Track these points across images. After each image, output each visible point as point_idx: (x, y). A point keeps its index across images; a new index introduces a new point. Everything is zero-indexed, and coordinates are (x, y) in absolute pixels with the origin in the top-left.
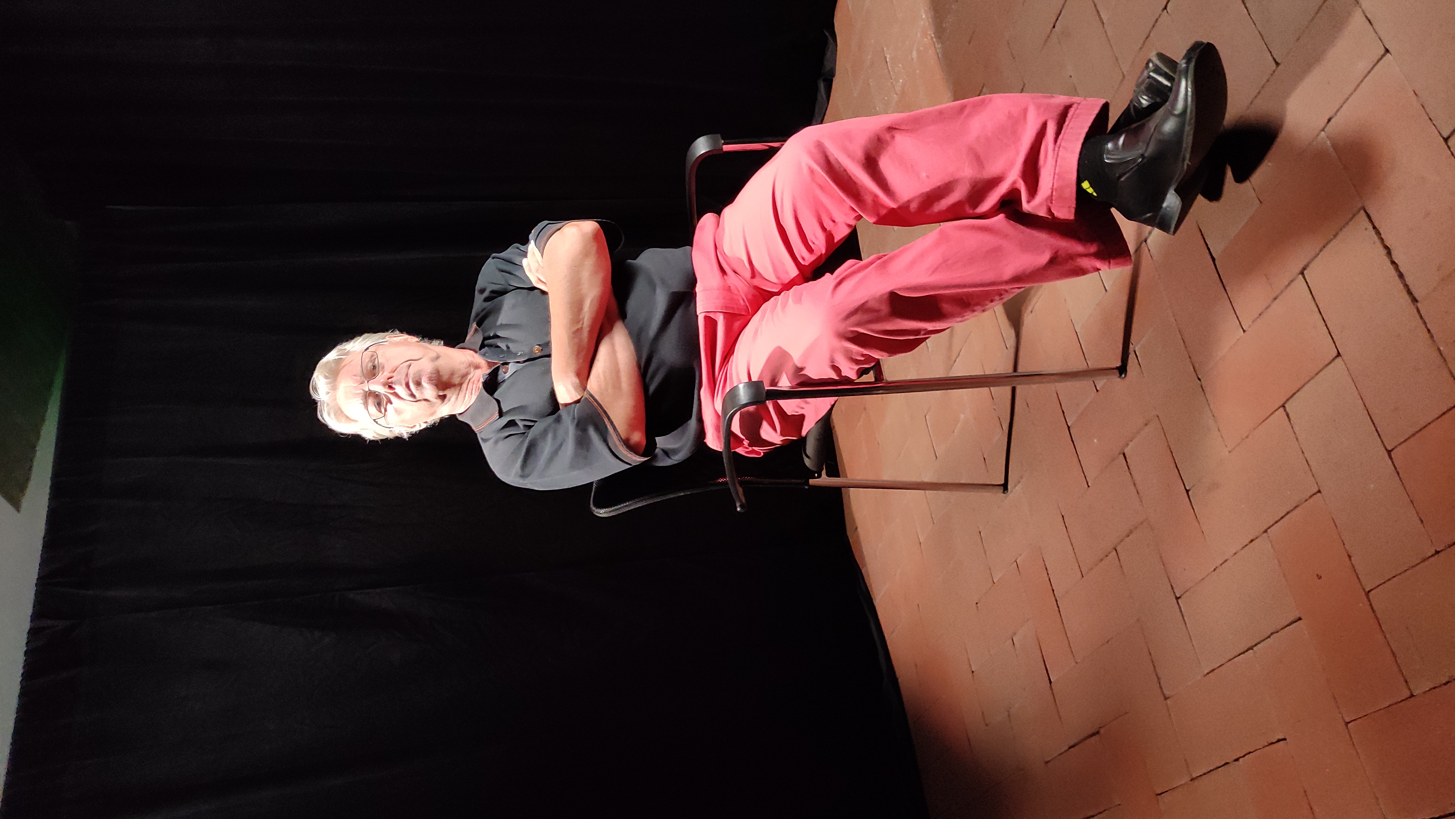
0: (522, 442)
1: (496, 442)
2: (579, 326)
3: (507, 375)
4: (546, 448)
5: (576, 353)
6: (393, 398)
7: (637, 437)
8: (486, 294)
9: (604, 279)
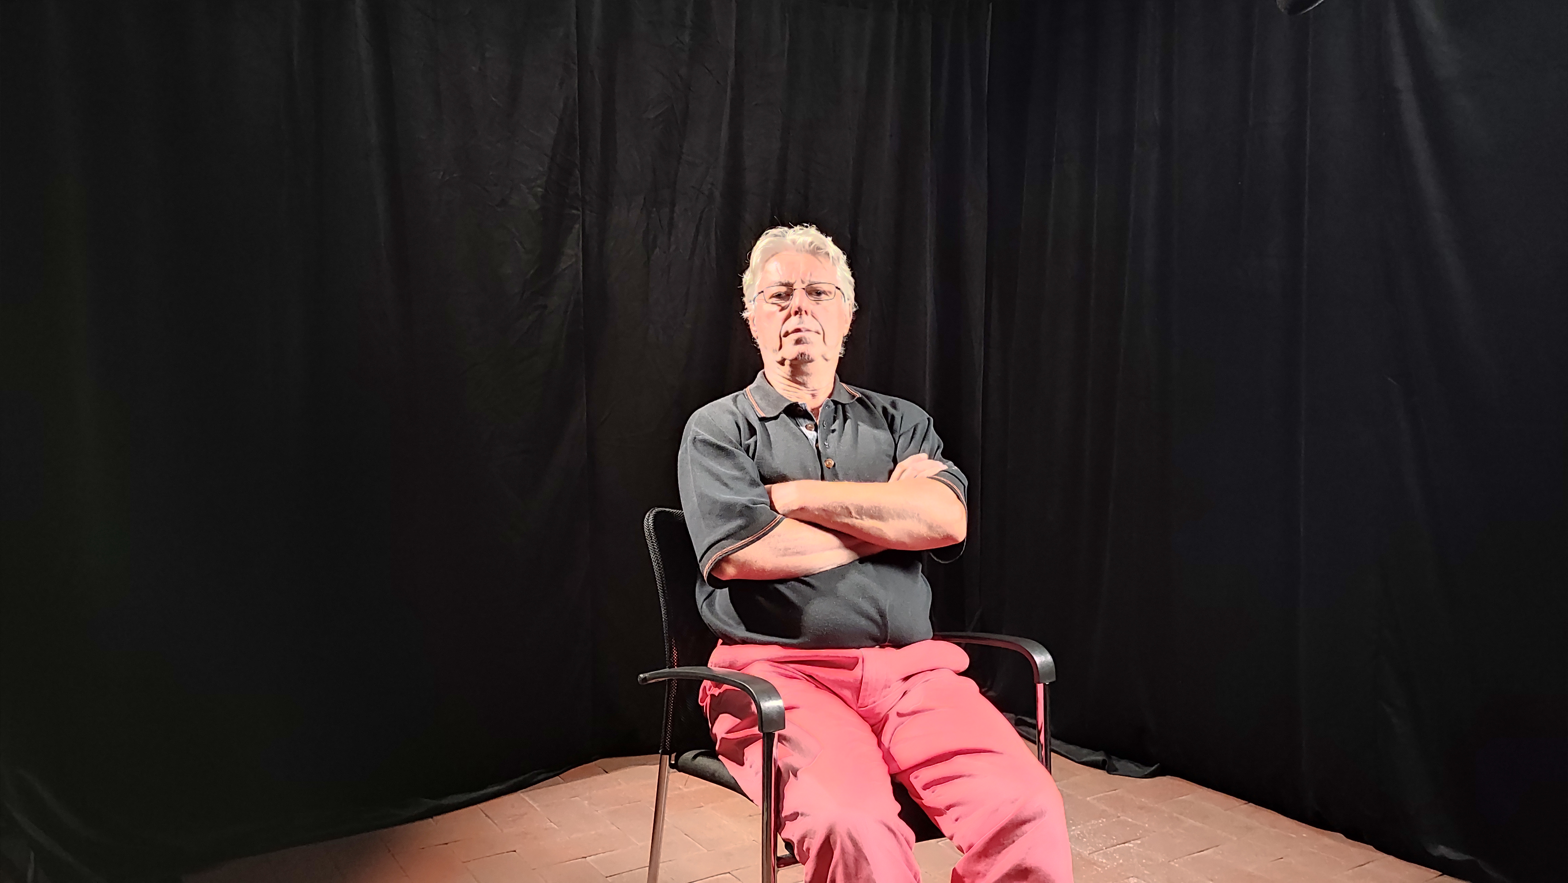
9: (904, 543)
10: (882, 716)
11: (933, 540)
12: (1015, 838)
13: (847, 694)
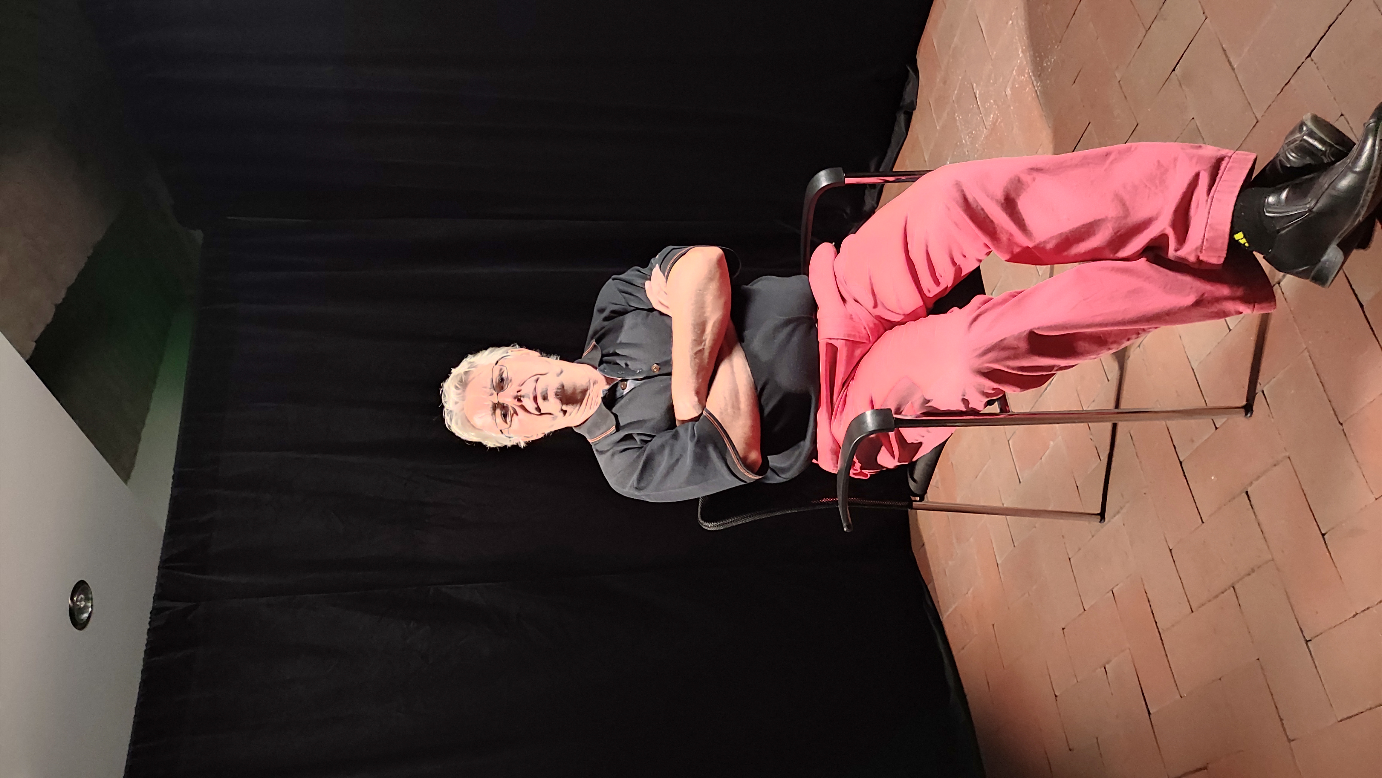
0: (639, 457)
1: (613, 455)
2: (701, 347)
3: (626, 391)
4: (663, 462)
5: (696, 372)
6: (519, 410)
7: (754, 456)
8: (606, 313)
9: (725, 303)
10: (877, 322)
11: (722, 276)
12: (979, 208)
13: (858, 352)
